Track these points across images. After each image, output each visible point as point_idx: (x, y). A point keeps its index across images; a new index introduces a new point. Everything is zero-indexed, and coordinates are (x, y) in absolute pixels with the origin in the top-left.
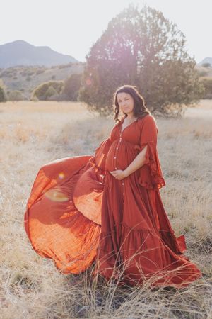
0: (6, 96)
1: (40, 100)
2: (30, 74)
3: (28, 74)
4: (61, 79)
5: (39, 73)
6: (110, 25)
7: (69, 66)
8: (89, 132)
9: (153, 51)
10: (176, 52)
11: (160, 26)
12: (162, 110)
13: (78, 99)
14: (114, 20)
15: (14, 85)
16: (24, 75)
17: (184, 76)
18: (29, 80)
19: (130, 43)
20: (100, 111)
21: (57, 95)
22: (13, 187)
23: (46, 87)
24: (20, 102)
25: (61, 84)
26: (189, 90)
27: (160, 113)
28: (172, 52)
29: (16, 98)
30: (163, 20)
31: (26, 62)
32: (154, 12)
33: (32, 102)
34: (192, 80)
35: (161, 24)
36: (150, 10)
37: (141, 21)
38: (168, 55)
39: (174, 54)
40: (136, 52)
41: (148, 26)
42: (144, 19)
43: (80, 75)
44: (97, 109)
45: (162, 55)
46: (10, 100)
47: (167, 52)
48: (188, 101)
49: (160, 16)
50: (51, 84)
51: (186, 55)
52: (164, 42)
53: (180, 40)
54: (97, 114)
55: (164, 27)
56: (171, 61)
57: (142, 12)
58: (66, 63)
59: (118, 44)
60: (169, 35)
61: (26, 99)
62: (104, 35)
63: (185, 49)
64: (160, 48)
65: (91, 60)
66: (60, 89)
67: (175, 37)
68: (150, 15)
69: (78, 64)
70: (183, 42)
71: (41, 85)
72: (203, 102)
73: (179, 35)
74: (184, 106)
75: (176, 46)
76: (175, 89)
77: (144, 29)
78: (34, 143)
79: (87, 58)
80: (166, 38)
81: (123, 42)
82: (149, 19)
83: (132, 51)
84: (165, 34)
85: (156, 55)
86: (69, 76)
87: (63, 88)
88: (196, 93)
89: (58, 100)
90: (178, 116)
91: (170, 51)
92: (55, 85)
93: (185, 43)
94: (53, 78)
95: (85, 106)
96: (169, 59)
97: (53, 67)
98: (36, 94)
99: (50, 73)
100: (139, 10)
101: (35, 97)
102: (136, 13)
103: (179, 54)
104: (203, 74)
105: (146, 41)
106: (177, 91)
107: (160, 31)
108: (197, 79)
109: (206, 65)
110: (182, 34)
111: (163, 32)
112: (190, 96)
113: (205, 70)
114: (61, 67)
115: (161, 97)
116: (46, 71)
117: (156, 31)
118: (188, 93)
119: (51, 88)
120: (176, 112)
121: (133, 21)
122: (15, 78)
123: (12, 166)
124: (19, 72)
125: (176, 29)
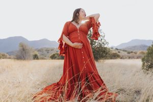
1: (52, 59)
3: (48, 51)
5: (52, 50)
10: (102, 40)
16: (46, 51)
17: (105, 48)
18: (48, 53)
21: (58, 57)
23: (54, 55)
28: (100, 40)
31: (47, 46)
34: (108, 50)
46: (41, 59)
50: (56, 54)
51: (105, 41)
61: (46, 59)
63: (105, 39)
71: (52, 54)
92: (58, 54)
97: (57, 48)
98: (50, 57)
106: (102, 54)
109: (112, 48)
122: (43, 52)
124: (44, 50)
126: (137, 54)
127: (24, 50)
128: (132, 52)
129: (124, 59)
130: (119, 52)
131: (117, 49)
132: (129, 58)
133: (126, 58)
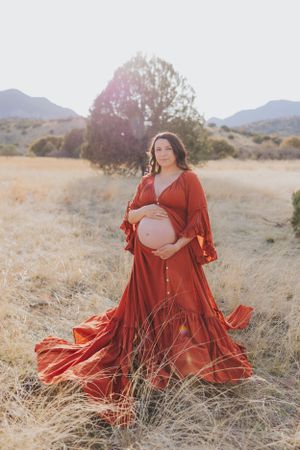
1: (38, 155)
2: (25, 127)
3: (23, 127)
4: (61, 133)
5: (35, 126)
6: (116, 74)
7: (69, 120)
8: (94, 191)
9: (161, 106)
10: (185, 108)
11: (169, 79)
13: (80, 156)
14: (120, 69)
15: (7, 139)
16: (19, 127)
17: (193, 134)
18: (24, 133)
19: (137, 97)
20: (104, 169)
21: (56, 151)
22: (9, 255)
23: (43, 143)
24: (15, 158)
25: (61, 140)
26: (198, 149)
28: (182, 109)
30: (173, 73)
31: (21, 114)
32: (164, 64)
33: (28, 158)
34: (201, 140)
35: (171, 76)
36: (159, 61)
37: (149, 72)
38: (177, 111)
39: (183, 111)
40: (143, 104)
41: (156, 78)
42: (152, 71)
43: (82, 131)
44: (101, 167)
45: (171, 111)
46: (3, 155)
47: (176, 108)
49: (170, 68)
50: (49, 139)
51: (195, 112)
52: (173, 97)
53: (190, 96)
54: (101, 172)
55: (174, 80)
56: (179, 118)
57: (151, 62)
58: (66, 117)
59: (125, 97)
60: (179, 90)
61: (21, 155)
62: (108, 87)
63: (194, 106)
64: (169, 103)
65: (95, 114)
66: (60, 145)
67: (185, 92)
68: (159, 66)
69: (79, 118)
70: (193, 98)
71: (38, 140)
72: (211, 163)
73: (189, 90)
75: (186, 102)
77: (153, 82)
78: (32, 203)
79: (90, 110)
80: (176, 93)
81: (130, 95)
82: (158, 70)
83: (140, 106)
84: (174, 88)
85: (164, 111)
86: (70, 131)
87: (63, 143)
88: (204, 153)
91: (180, 107)
92: (54, 140)
94: (52, 132)
95: (88, 163)
96: (177, 116)
97: (51, 121)
98: (33, 149)
99: (48, 127)
100: (148, 61)
101: (32, 153)
102: (144, 64)
103: (188, 111)
105: (155, 94)
107: (168, 85)
108: (206, 138)
109: (212, 125)
110: (192, 90)
111: (173, 85)
112: (198, 156)
113: (211, 129)
114: (60, 121)
116: (44, 125)
117: (165, 85)
119: (49, 143)
121: (142, 72)
122: (9, 132)
123: (7, 229)
124: (13, 125)
125: (186, 83)
126: (282, 145)
128: (267, 139)
129: (243, 159)
130: (231, 137)
131: (225, 129)
132: (259, 156)
133: (249, 156)
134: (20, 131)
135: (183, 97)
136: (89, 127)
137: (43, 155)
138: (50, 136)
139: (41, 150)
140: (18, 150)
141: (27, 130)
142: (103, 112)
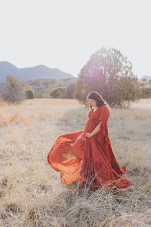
0: (34, 96)
1: (53, 98)
2: (47, 84)
3: (46, 83)
4: (64, 86)
5: (52, 83)
7: (69, 79)
8: (79, 115)
9: (115, 72)
10: (127, 72)
12: (119, 104)
13: (74, 97)
14: (94, 55)
15: (38, 89)
16: (44, 84)
17: (131, 86)
18: (47, 87)
19: (102, 68)
20: (85, 104)
21: (62, 95)
22: (38, 144)
23: (56, 91)
24: (42, 99)
25: (65, 89)
26: (134, 93)
27: (118, 106)
28: (125, 73)
29: (39, 97)
30: (120, 55)
31: (45, 77)
32: (115, 51)
33: (49, 99)
34: (135, 88)
35: (119, 57)
36: (113, 49)
37: (108, 55)
38: (123, 74)
39: (126, 74)
40: (105, 72)
41: (112, 58)
42: (110, 54)
43: (75, 85)
45: (119, 74)
46: (36, 98)
47: (122, 72)
48: (133, 99)
49: (119, 53)
50: (59, 89)
51: (132, 74)
52: (121, 67)
53: (129, 66)
54: (84, 106)
55: (121, 59)
56: (124, 77)
57: (109, 50)
58: (67, 77)
59: (96, 68)
60: (123, 63)
61: (45, 97)
62: (88, 63)
63: (132, 71)
64: (119, 70)
65: (81, 76)
66: (64, 92)
67: (127, 65)
68: (113, 52)
69: (74, 78)
70: (131, 67)
71: (54, 90)
72: (142, 100)
73: (129, 63)
74: (131, 102)
75: (127, 69)
76: (126, 92)
77: (110, 60)
78: (49, 121)
79: (78, 75)
80: (122, 65)
81: (98, 66)
82: (113, 54)
83: (103, 72)
84: (121, 62)
85: (116, 74)
86: (69, 85)
87: (66, 91)
88: (137, 95)
89: (63, 98)
90: (128, 108)
91: (124, 72)
92: (61, 90)
93: (132, 68)
94: (60, 86)
95: (77, 101)
96: (123, 76)
97: (60, 80)
98: (50, 95)
99: (59, 83)
100: (107, 50)
101: (50, 96)
102: (105, 51)
103: (129, 74)
104: (142, 85)
105: (111, 66)
106: (127, 94)
107: (118, 61)
108: (138, 87)
109: (144, 80)
110: (130, 63)
113: (144, 82)
114: (65, 80)
115: (119, 97)
116: (57, 82)
117: (117, 61)
118: (133, 95)
119: (59, 91)
120: (127, 105)
121: (104, 56)
122: (39, 86)
123: (38, 133)
124: (41, 83)
125: (127, 60)
127: (13, 86)
134: (45, 86)
135: (126, 67)
136: (78, 83)
137: (56, 98)
138: (59, 88)
139: (55, 95)
140: (43, 95)
141: (48, 85)
142: (85, 75)
